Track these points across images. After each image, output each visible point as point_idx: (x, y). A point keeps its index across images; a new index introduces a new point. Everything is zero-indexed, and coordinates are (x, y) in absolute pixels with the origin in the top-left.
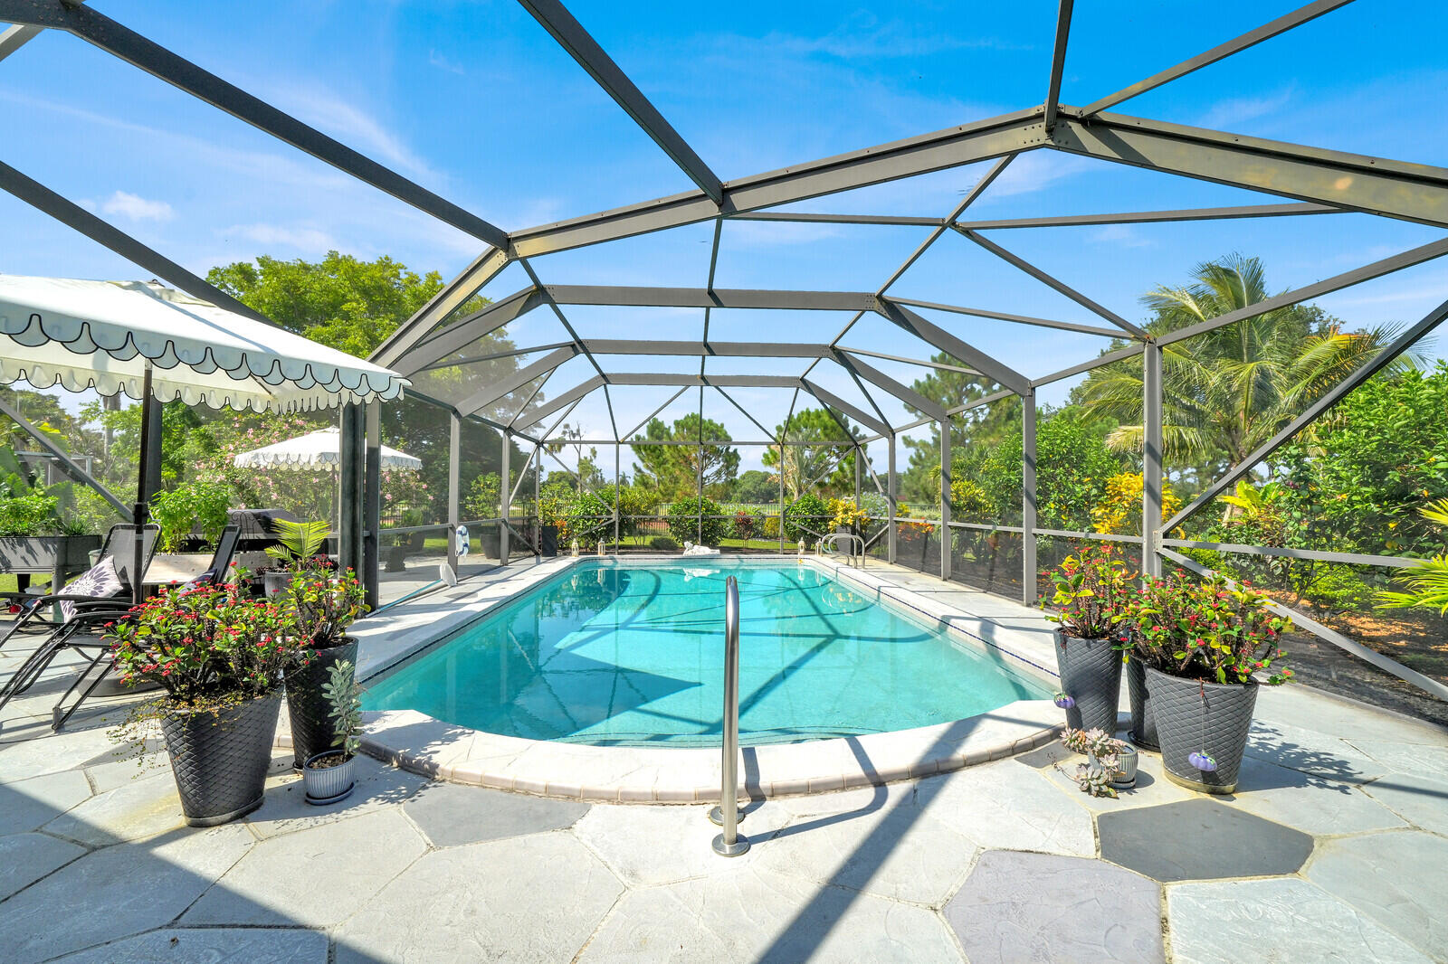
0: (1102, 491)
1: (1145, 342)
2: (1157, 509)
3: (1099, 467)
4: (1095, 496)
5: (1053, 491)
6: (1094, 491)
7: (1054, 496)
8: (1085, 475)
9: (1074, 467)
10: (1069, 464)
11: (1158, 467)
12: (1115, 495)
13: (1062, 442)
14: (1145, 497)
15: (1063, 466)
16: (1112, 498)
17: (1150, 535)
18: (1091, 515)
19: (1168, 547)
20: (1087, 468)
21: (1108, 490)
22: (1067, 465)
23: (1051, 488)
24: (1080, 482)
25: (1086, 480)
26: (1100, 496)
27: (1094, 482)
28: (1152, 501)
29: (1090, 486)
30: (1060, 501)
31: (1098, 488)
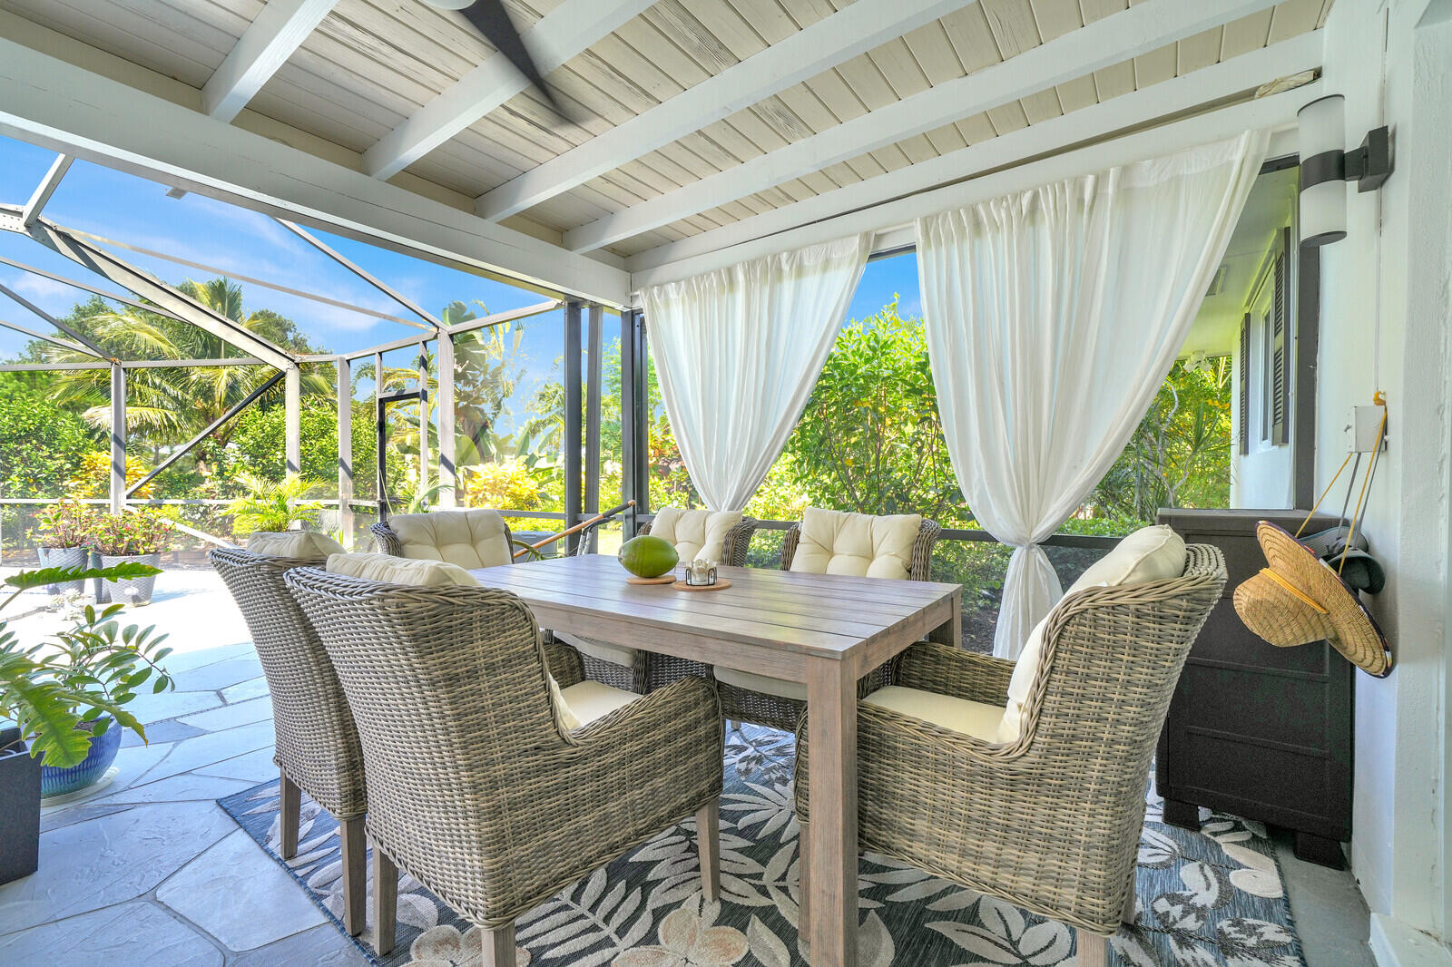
0: (77, 465)
1: (112, 363)
2: (122, 481)
3: (74, 445)
4: (68, 470)
5: (17, 465)
6: (68, 466)
7: (17, 470)
8: (56, 451)
9: (44, 443)
10: (38, 440)
11: (123, 452)
12: (91, 470)
13: (28, 419)
14: (113, 472)
15: (30, 442)
16: (87, 471)
17: (116, 497)
18: (63, 487)
19: (130, 505)
20: (60, 445)
21: (84, 465)
22: (34, 442)
23: (15, 463)
24: (50, 457)
25: (58, 456)
26: (74, 471)
27: (67, 458)
28: (117, 474)
29: (63, 461)
30: (26, 475)
31: (72, 463)
